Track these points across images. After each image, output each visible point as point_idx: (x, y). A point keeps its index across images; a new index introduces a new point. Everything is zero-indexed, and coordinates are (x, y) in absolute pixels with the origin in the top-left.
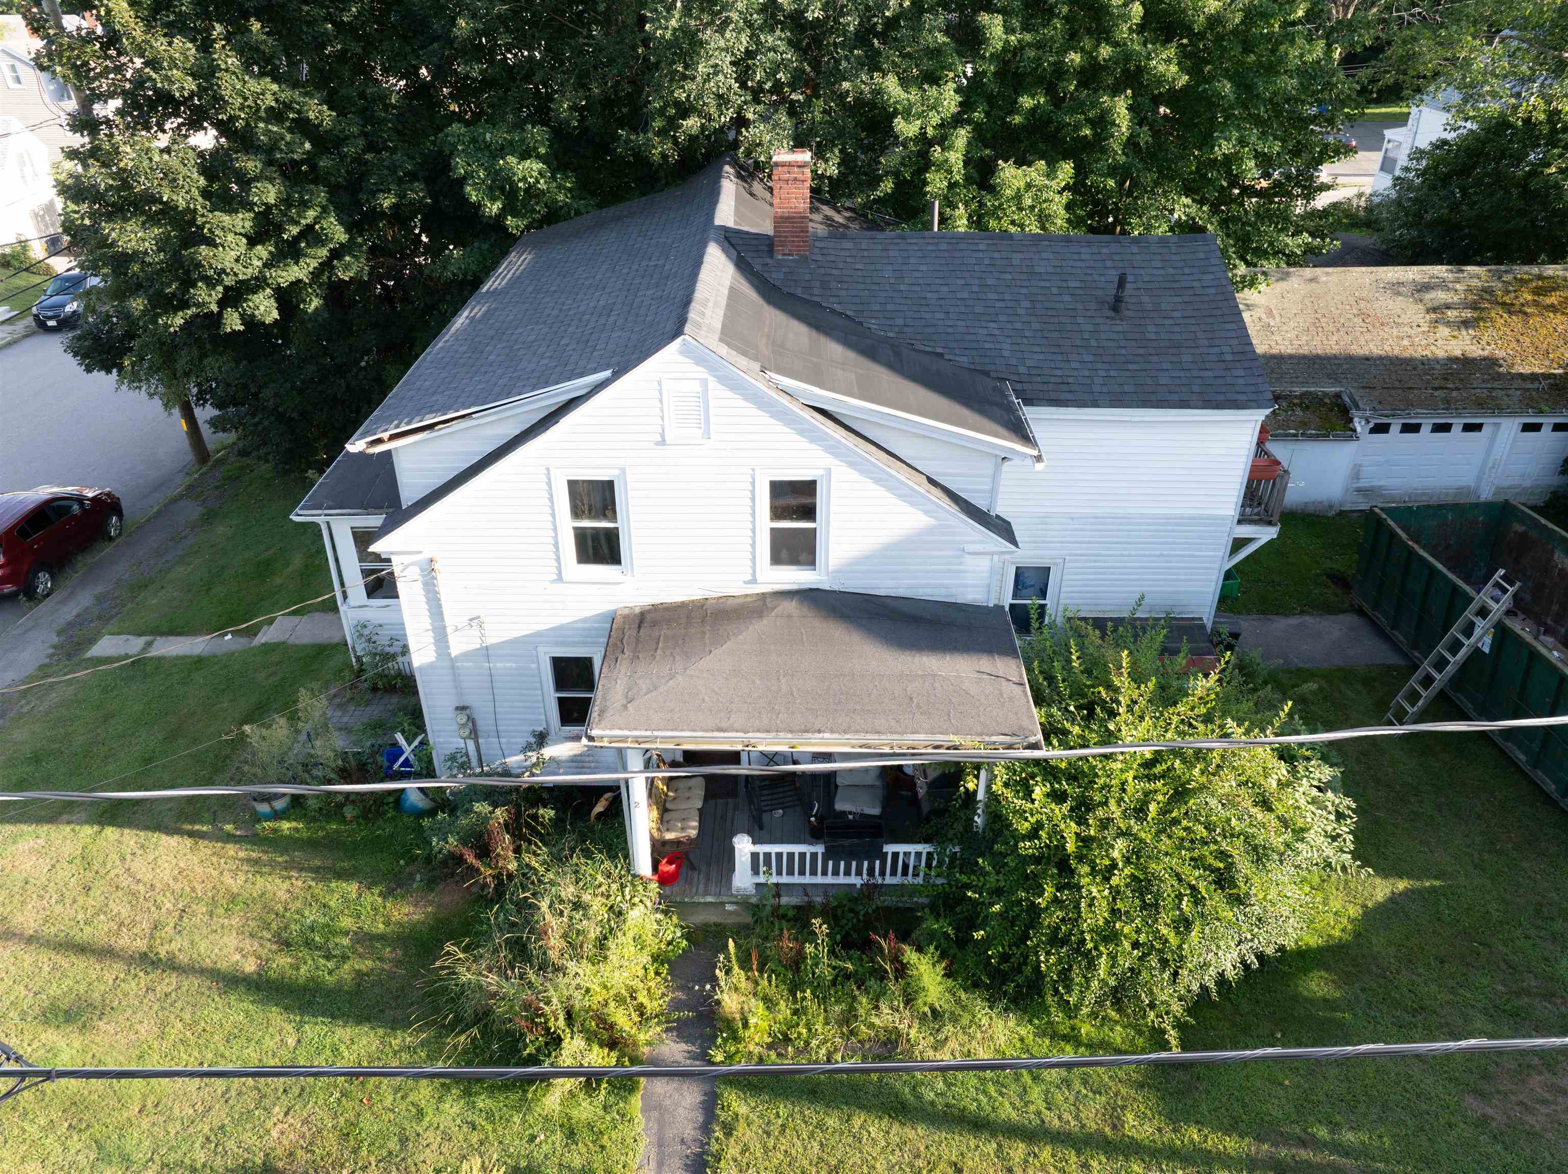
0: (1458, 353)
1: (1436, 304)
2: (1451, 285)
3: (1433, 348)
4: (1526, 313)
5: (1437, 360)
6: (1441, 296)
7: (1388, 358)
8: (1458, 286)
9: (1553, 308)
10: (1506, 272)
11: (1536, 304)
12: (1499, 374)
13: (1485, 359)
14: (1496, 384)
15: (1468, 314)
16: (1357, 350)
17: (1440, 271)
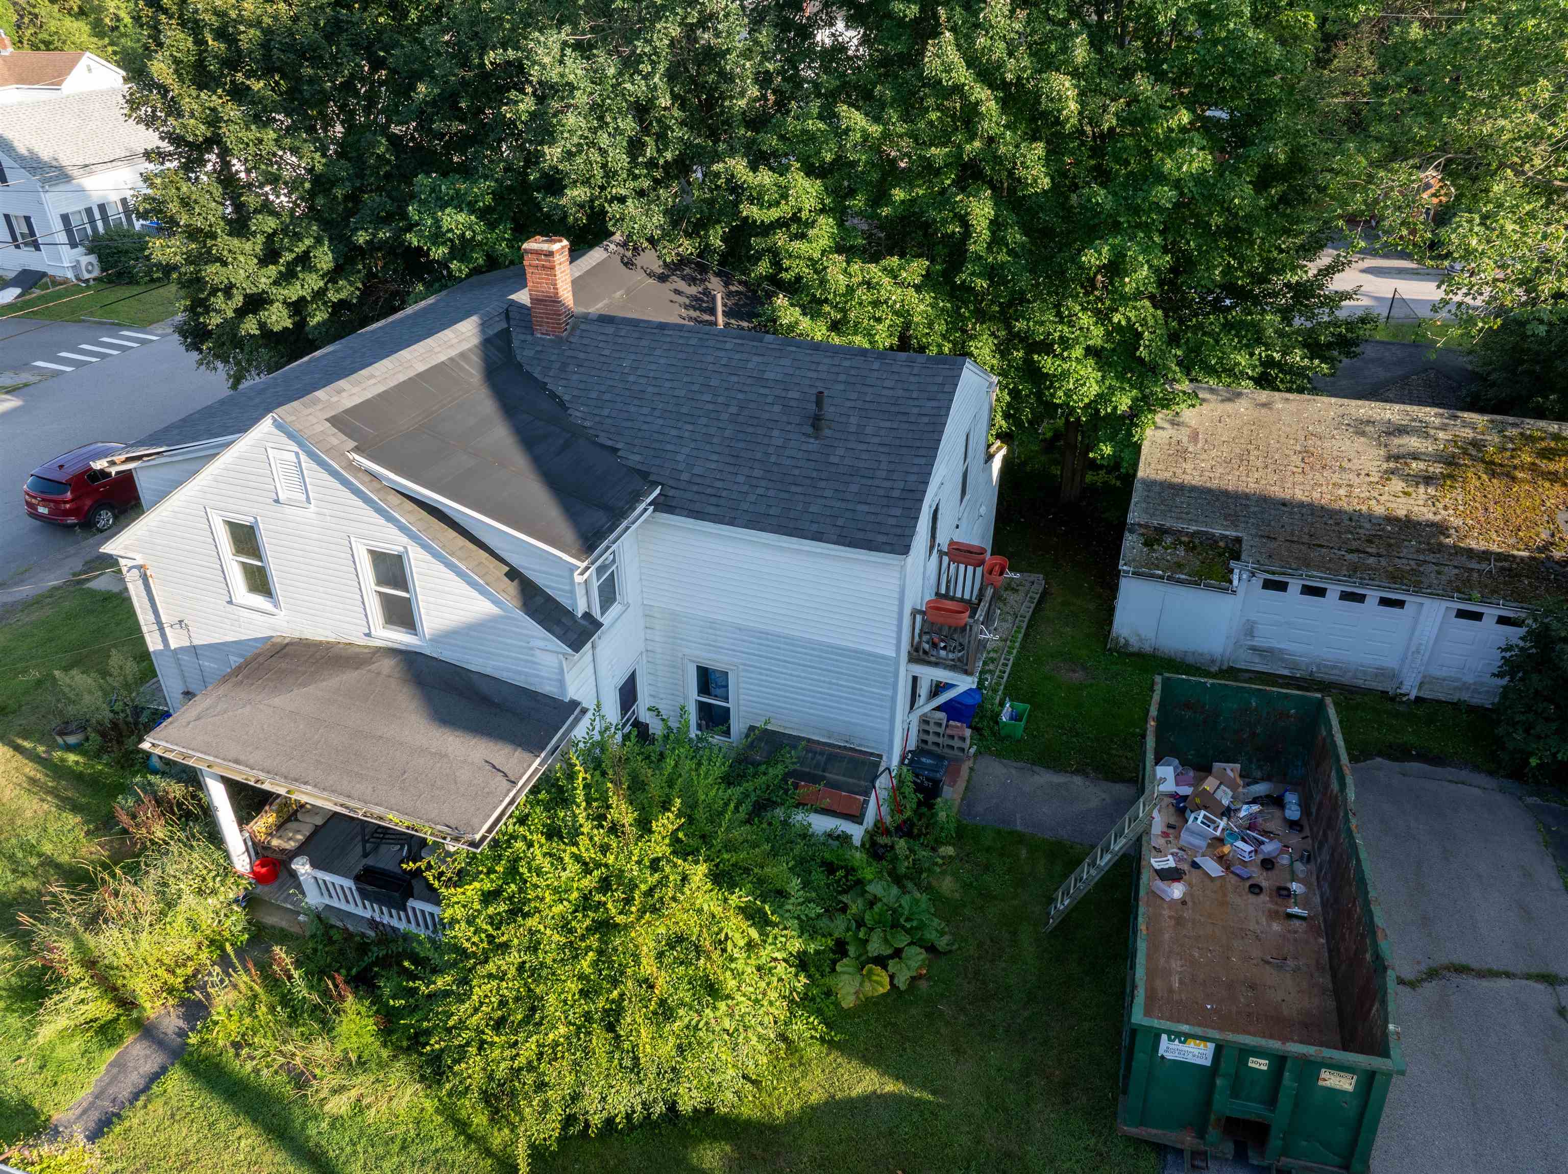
0: (1401, 513)
1: (1402, 450)
2: (1432, 432)
3: (1373, 502)
4: (1514, 479)
5: (1370, 517)
6: (1413, 443)
7: (1311, 506)
8: (1441, 435)
9: (1553, 477)
10: (1514, 425)
11: (1533, 468)
12: (1441, 544)
13: (1433, 524)
14: (1430, 557)
15: (1437, 469)
16: (1277, 491)
17: (1429, 414)
